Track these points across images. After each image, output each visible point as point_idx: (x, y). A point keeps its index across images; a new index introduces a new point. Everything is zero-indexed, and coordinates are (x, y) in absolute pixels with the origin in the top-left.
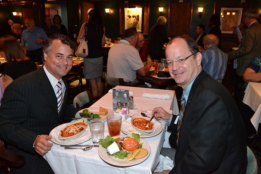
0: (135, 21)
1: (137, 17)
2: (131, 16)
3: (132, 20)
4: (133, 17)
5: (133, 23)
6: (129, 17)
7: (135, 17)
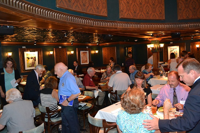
0: (33, 61)
1: (34, 58)
2: (29, 58)
3: (31, 61)
4: (31, 58)
5: (31, 63)
6: (28, 59)
7: (33, 58)
